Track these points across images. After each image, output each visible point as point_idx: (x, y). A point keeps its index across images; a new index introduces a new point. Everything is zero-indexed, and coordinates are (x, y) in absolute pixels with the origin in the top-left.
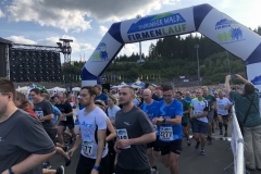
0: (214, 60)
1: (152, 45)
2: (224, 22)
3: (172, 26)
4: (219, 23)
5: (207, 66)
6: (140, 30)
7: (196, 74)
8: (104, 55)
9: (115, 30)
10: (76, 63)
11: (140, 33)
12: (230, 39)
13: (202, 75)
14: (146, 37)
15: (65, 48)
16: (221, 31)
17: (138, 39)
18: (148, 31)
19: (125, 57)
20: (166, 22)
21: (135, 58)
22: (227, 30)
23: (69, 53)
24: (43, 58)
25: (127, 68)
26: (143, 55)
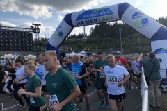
0: (131, 38)
1: (92, 28)
2: (137, 14)
3: (105, 16)
4: (134, 15)
5: (127, 42)
6: (84, 18)
7: (119, 47)
8: (61, 34)
9: (68, 19)
10: (43, 39)
11: (84, 20)
12: (141, 25)
13: (123, 48)
14: (88, 23)
15: (36, 29)
16: (135, 20)
17: (83, 24)
18: (89, 19)
19: (75, 35)
20: (101, 13)
21: (81, 36)
22: (139, 20)
23: (38, 33)
24: (21, 35)
25: (76, 43)
26: (86, 35)
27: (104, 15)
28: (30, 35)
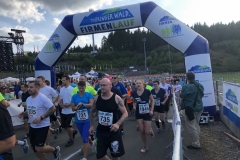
0: (159, 52)
1: (104, 37)
2: (166, 19)
3: (122, 21)
4: (162, 20)
5: (153, 57)
7: (143, 64)
8: (57, 46)
9: (68, 22)
10: (30, 54)
11: (92, 25)
12: (171, 34)
13: (148, 65)
14: (98, 30)
15: (18, 38)
16: (164, 26)
17: (90, 31)
18: (100, 24)
19: (79, 48)
20: (116, 16)
21: (88, 49)
22: (169, 26)
23: (22, 43)
25: (81, 58)
26: (96, 47)
27: (121, 18)
28: (8, 47)
